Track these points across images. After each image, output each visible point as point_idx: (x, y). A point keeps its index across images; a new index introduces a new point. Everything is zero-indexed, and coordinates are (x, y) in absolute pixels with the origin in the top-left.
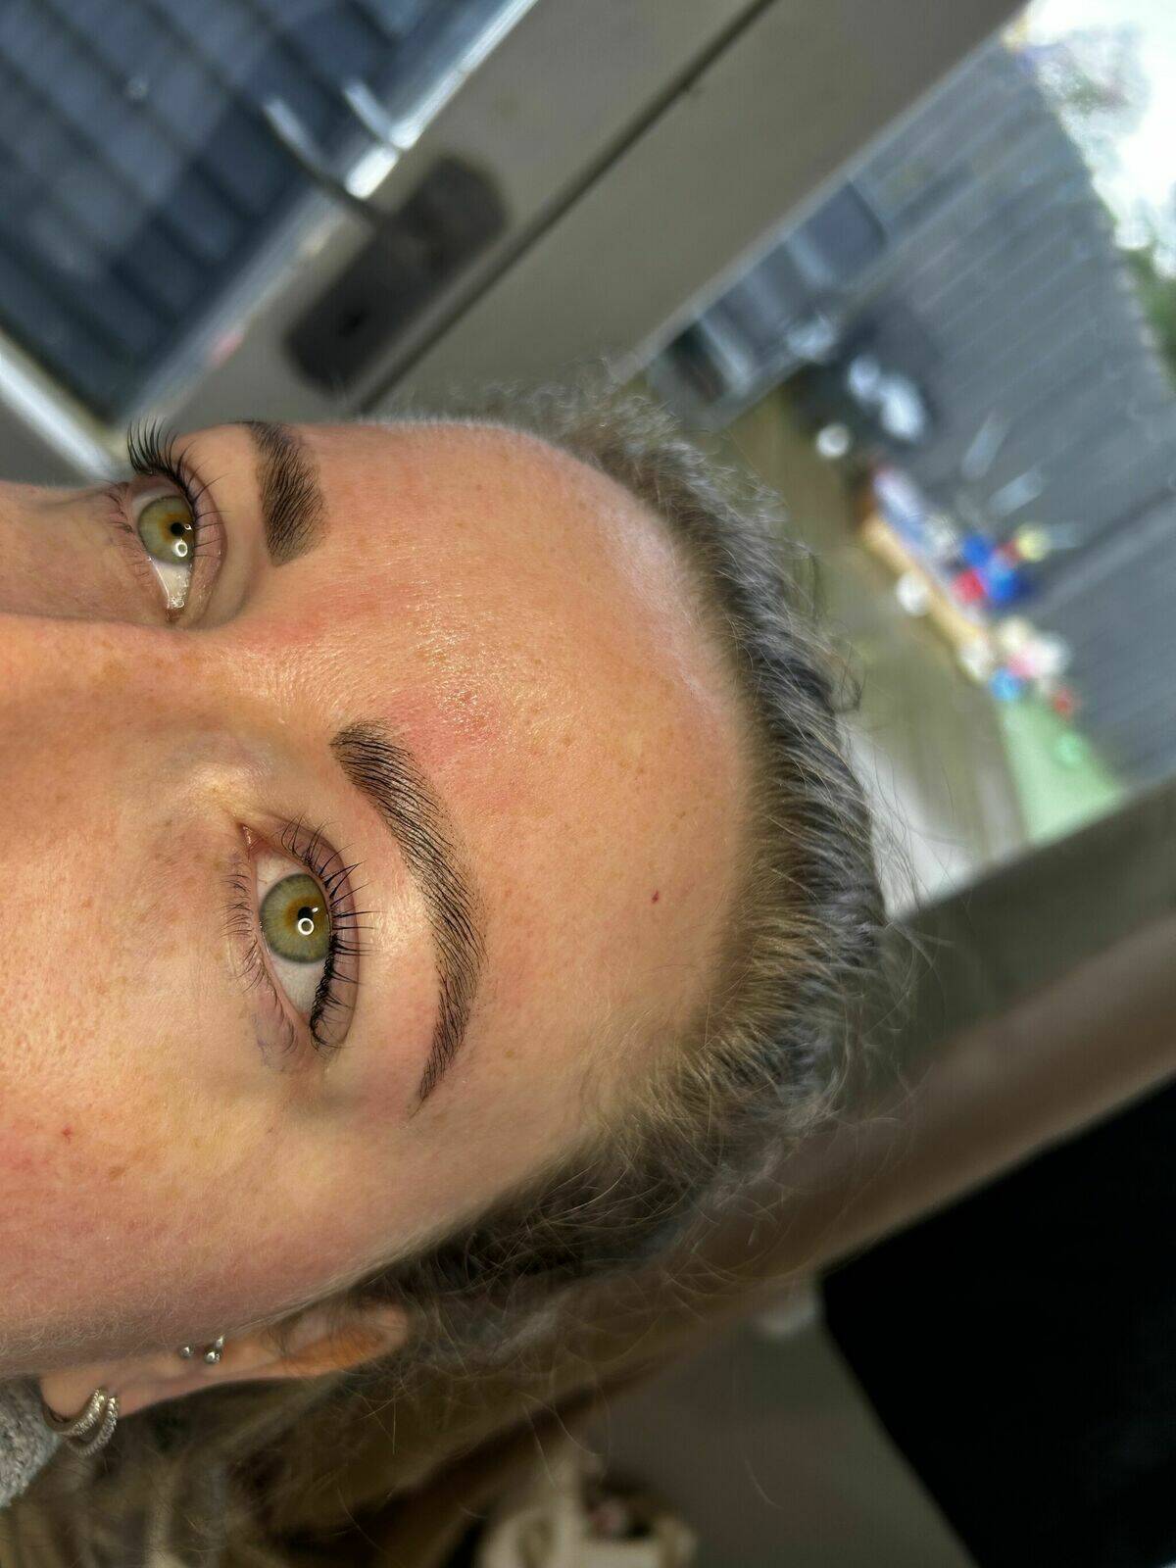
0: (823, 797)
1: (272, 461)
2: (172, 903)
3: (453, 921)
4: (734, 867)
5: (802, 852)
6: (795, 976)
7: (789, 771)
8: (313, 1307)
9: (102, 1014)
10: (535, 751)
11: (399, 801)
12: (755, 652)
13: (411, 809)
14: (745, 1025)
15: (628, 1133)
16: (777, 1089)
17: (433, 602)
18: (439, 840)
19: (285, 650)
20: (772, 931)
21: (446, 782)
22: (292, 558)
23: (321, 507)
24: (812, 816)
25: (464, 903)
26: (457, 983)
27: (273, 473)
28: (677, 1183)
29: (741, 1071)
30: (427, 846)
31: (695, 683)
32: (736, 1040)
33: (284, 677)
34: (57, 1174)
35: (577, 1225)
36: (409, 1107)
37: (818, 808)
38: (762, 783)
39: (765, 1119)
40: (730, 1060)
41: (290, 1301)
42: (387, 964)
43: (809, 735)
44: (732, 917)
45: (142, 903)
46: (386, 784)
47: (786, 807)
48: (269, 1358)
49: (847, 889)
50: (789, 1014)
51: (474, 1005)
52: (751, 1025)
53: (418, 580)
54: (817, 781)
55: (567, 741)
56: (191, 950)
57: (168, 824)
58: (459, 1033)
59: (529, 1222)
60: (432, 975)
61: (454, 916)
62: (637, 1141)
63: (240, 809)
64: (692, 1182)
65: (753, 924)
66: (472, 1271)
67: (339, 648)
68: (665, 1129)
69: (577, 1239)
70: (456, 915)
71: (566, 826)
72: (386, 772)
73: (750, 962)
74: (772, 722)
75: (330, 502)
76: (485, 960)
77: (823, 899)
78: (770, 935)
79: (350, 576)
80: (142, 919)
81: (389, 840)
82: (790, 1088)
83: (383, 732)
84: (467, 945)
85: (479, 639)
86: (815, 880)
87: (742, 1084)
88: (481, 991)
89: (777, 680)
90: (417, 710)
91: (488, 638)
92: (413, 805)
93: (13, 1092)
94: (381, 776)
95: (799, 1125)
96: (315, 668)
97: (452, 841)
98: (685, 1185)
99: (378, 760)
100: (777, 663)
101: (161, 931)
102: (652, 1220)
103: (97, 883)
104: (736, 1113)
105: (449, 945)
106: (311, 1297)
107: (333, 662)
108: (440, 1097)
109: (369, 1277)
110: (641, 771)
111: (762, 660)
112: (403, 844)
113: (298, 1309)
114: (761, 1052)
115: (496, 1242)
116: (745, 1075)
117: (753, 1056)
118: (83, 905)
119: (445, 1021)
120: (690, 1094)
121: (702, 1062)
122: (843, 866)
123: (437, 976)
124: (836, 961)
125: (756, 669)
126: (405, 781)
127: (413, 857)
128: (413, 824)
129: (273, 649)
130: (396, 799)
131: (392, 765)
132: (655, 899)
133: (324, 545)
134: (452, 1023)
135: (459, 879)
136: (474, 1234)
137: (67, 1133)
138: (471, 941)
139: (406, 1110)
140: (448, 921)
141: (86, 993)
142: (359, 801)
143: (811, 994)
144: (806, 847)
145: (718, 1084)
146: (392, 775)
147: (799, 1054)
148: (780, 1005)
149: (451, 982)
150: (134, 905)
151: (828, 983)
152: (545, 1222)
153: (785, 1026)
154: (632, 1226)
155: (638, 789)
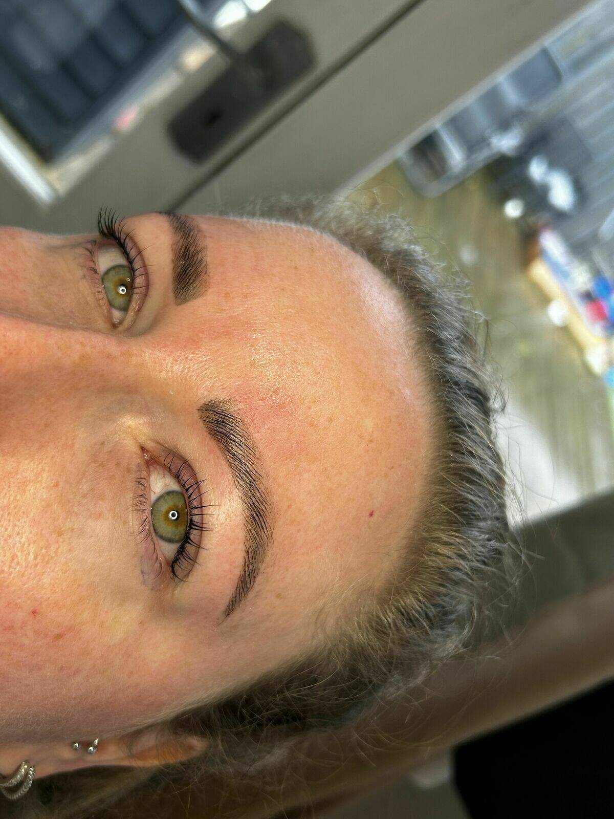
0: (475, 465)
1: (181, 241)
2: (101, 489)
3: (257, 518)
4: (418, 500)
5: (461, 495)
6: (447, 567)
7: (456, 448)
8: (150, 728)
9: (59, 548)
10: (312, 425)
11: (234, 447)
12: (444, 376)
13: (240, 452)
14: (415, 593)
15: (341, 647)
16: (429, 631)
17: (262, 334)
18: (254, 472)
19: (178, 354)
20: (437, 540)
21: (261, 439)
22: (187, 301)
23: (206, 272)
24: (469, 476)
25: (264, 510)
26: (254, 554)
27: (181, 248)
28: (367, 681)
29: (410, 620)
30: (247, 474)
31: (407, 392)
32: (410, 600)
33: (175, 368)
34: (26, 635)
35: (306, 698)
36: (218, 619)
37: (473, 471)
38: (441, 454)
39: (421, 649)
40: (404, 612)
41: (137, 722)
42: (217, 537)
43: (470, 427)
44: (414, 529)
45: (85, 487)
46: (228, 437)
47: (454, 469)
48: (122, 754)
49: (485, 519)
50: (442, 589)
51: (262, 567)
52: (419, 593)
53: (256, 320)
54: (472, 455)
55: (331, 420)
56: (110, 517)
57: (103, 443)
58: (252, 581)
59: (278, 692)
60: (241, 547)
61: (257, 516)
62: (346, 653)
63: (142, 439)
64: (375, 680)
65: (426, 535)
66: (242, 719)
67: (208, 355)
68: (362, 648)
69: (305, 706)
70: (259, 514)
71: (325, 469)
72: (228, 430)
73: (422, 557)
74: (450, 418)
75: (211, 270)
76: (272, 543)
77: (469, 524)
78: (434, 541)
79: (218, 314)
80: (84, 496)
81: (227, 469)
82: (440, 632)
83: (228, 407)
84: (263, 532)
85: (287, 357)
86: (466, 513)
87: (410, 627)
88: (267, 559)
89: (455, 393)
90: (248, 396)
91: (292, 357)
92: (242, 450)
93: (8, 586)
94: (225, 432)
95: (442, 655)
96: (194, 364)
97: (261, 473)
98: (370, 682)
99: (224, 422)
100: (456, 383)
101: (95, 504)
102: (348, 700)
103: (62, 474)
104: (405, 643)
105: (253, 531)
106: (150, 721)
107: (204, 363)
108: (236, 616)
109: (183, 714)
110: (371, 441)
111: (448, 382)
112: (234, 471)
113: (141, 727)
114: (422, 610)
115: (258, 702)
116: (412, 622)
117: (417, 611)
118: (54, 486)
119: (245, 574)
120: (379, 629)
121: (388, 611)
122: (482, 505)
123: (244, 548)
124: (473, 561)
125: (444, 386)
126: (238, 436)
127: (238, 480)
128: (241, 461)
129: (172, 352)
130: (232, 446)
131: (232, 426)
132: (371, 515)
133: (206, 295)
134: (249, 575)
135: (263, 496)
136: (245, 696)
137: (34, 613)
138: (265, 531)
139: (217, 620)
140: (254, 518)
141: (51, 535)
142: (211, 444)
143: (455, 579)
144: (461, 493)
145: (395, 625)
146: (232, 432)
147: (445, 613)
148: (436, 583)
149: (251, 553)
150: (80, 487)
151: (467, 574)
152: (287, 694)
153: (439, 596)
154: (337, 702)
155: (368, 451)
